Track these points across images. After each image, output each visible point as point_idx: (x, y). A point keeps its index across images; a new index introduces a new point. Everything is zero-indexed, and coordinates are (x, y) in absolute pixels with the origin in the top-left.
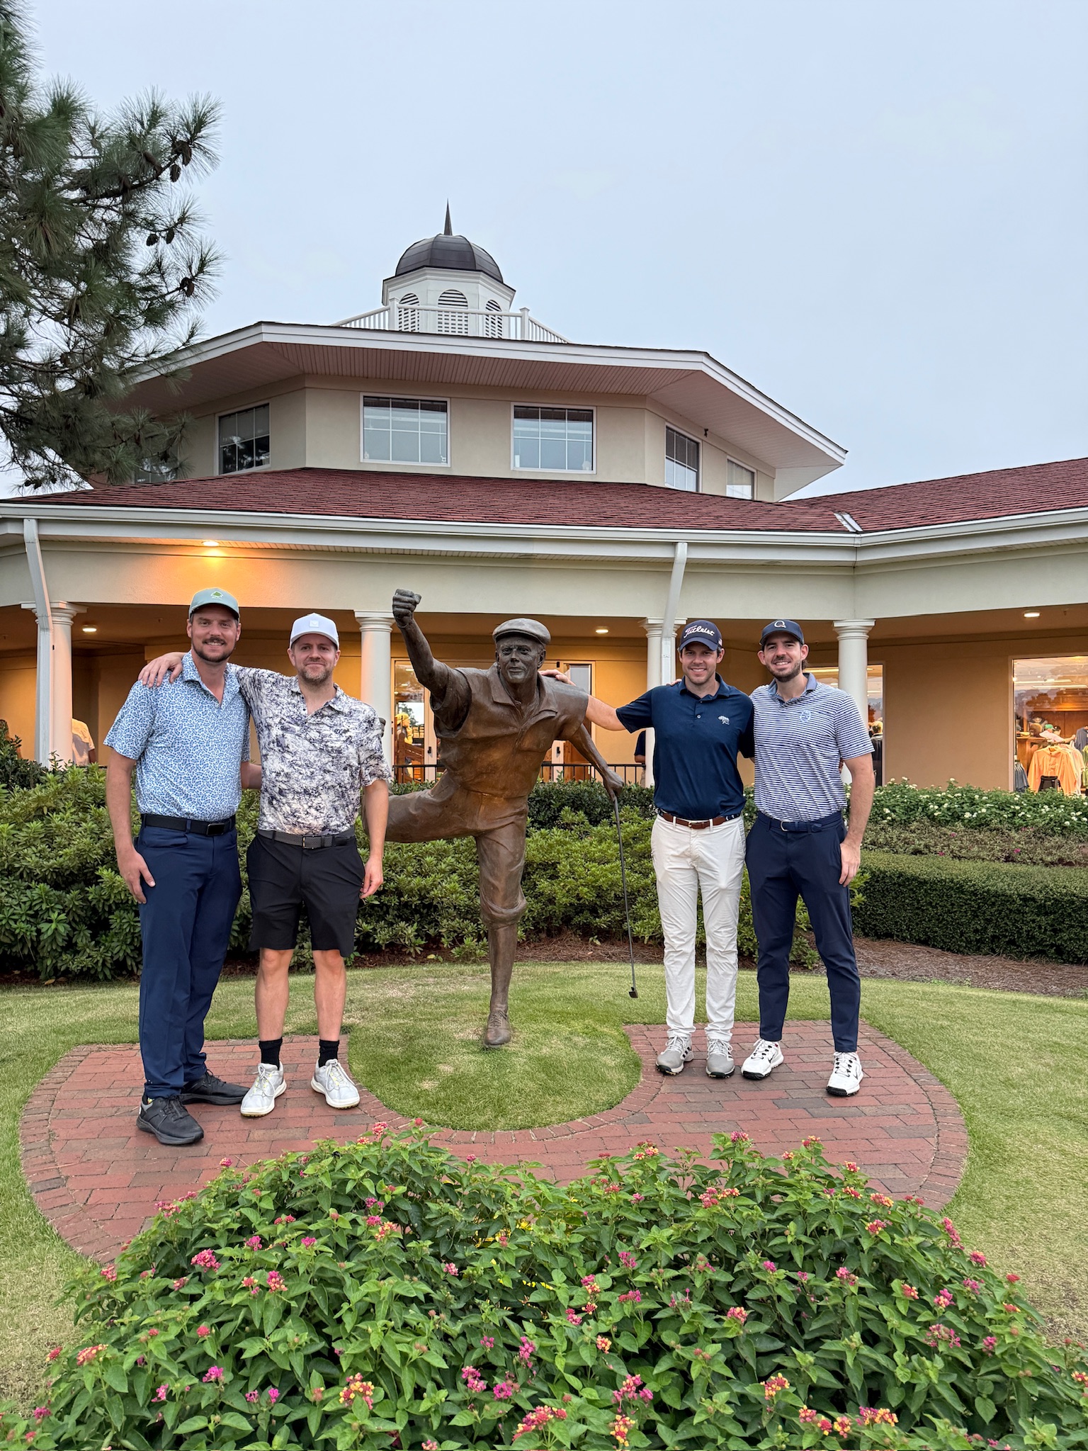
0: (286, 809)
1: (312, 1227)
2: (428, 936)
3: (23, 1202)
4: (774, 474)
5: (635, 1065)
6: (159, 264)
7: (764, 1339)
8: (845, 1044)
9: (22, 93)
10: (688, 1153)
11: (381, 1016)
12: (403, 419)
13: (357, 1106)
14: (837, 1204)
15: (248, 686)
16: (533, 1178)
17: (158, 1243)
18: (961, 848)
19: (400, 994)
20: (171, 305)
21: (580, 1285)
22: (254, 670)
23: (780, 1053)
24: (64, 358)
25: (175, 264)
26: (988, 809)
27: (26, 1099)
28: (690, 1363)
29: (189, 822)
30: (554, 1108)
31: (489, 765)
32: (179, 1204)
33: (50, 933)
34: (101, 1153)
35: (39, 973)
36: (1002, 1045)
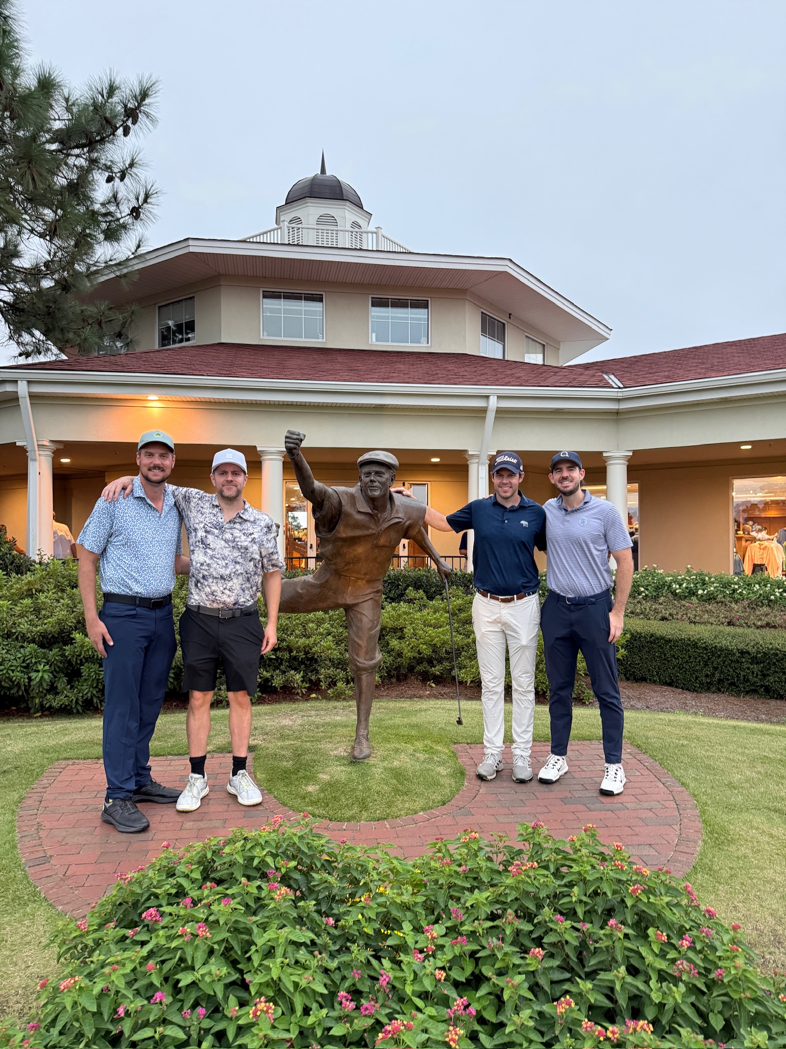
0: (208, 590)
1: (229, 892)
2: (310, 681)
3: (20, 874)
4: (559, 346)
5: (461, 773)
6: (115, 197)
7: (556, 972)
8: (612, 758)
9: (16, 73)
10: (500, 837)
11: (278, 739)
12: (291, 308)
13: (260, 804)
14: (607, 873)
15: (181, 500)
16: (388, 855)
17: (118, 903)
18: (696, 616)
19: (291, 723)
20: (124, 227)
21: (423, 933)
22: (185, 489)
23: (566, 764)
24: (46, 264)
25: (127, 197)
26: (715, 588)
27: (21, 799)
28: (503, 989)
29: (138, 599)
30: (403, 804)
31: (355, 557)
32: (132, 874)
33: (38, 680)
34: (76, 838)
35: (30, 709)
36: (726, 758)
